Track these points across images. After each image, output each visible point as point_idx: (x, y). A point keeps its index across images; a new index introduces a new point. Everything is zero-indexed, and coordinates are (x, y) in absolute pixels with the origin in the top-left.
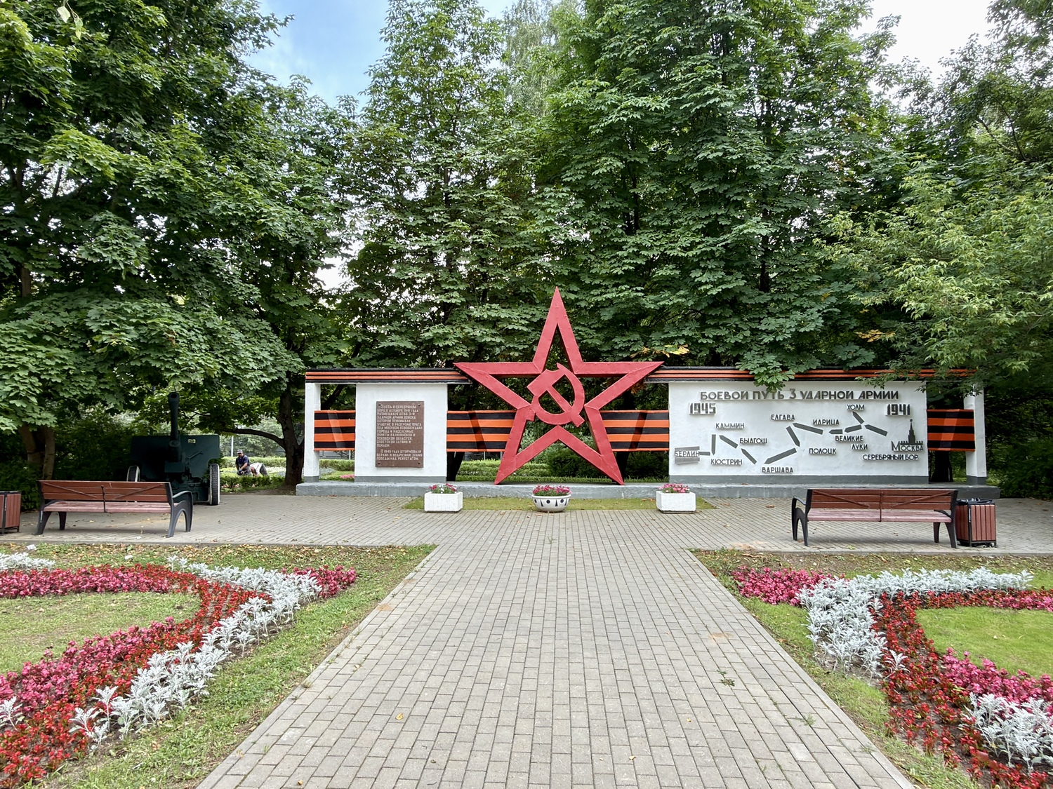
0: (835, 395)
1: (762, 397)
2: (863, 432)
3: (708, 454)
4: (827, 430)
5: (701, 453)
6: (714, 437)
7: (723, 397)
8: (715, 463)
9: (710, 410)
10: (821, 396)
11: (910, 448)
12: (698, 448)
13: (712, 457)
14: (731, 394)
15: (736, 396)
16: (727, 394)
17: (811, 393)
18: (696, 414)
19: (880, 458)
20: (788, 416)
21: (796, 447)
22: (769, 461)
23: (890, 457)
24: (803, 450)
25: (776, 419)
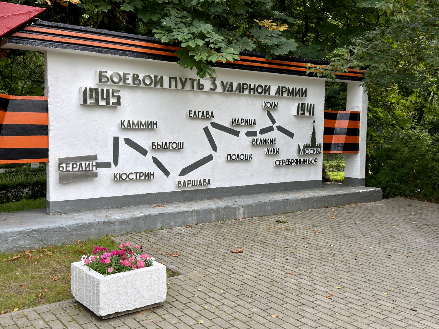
0: (254, 89)
1: (180, 86)
2: (275, 134)
3: (108, 165)
4: (243, 131)
5: (99, 165)
6: (116, 140)
7: (130, 81)
8: (118, 179)
9: (113, 100)
10: (241, 88)
11: (312, 152)
12: (95, 157)
13: (114, 170)
14: (141, 78)
15: (148, 82)
16: (135, 78)
17: (231, 84)
18: (91, 106)
19: (288, 163)
20: (208, 113)
21: (212, 152)
22: (184, 172)
23: (296, 162)
24: (220, 156)
25: (193, 116)
